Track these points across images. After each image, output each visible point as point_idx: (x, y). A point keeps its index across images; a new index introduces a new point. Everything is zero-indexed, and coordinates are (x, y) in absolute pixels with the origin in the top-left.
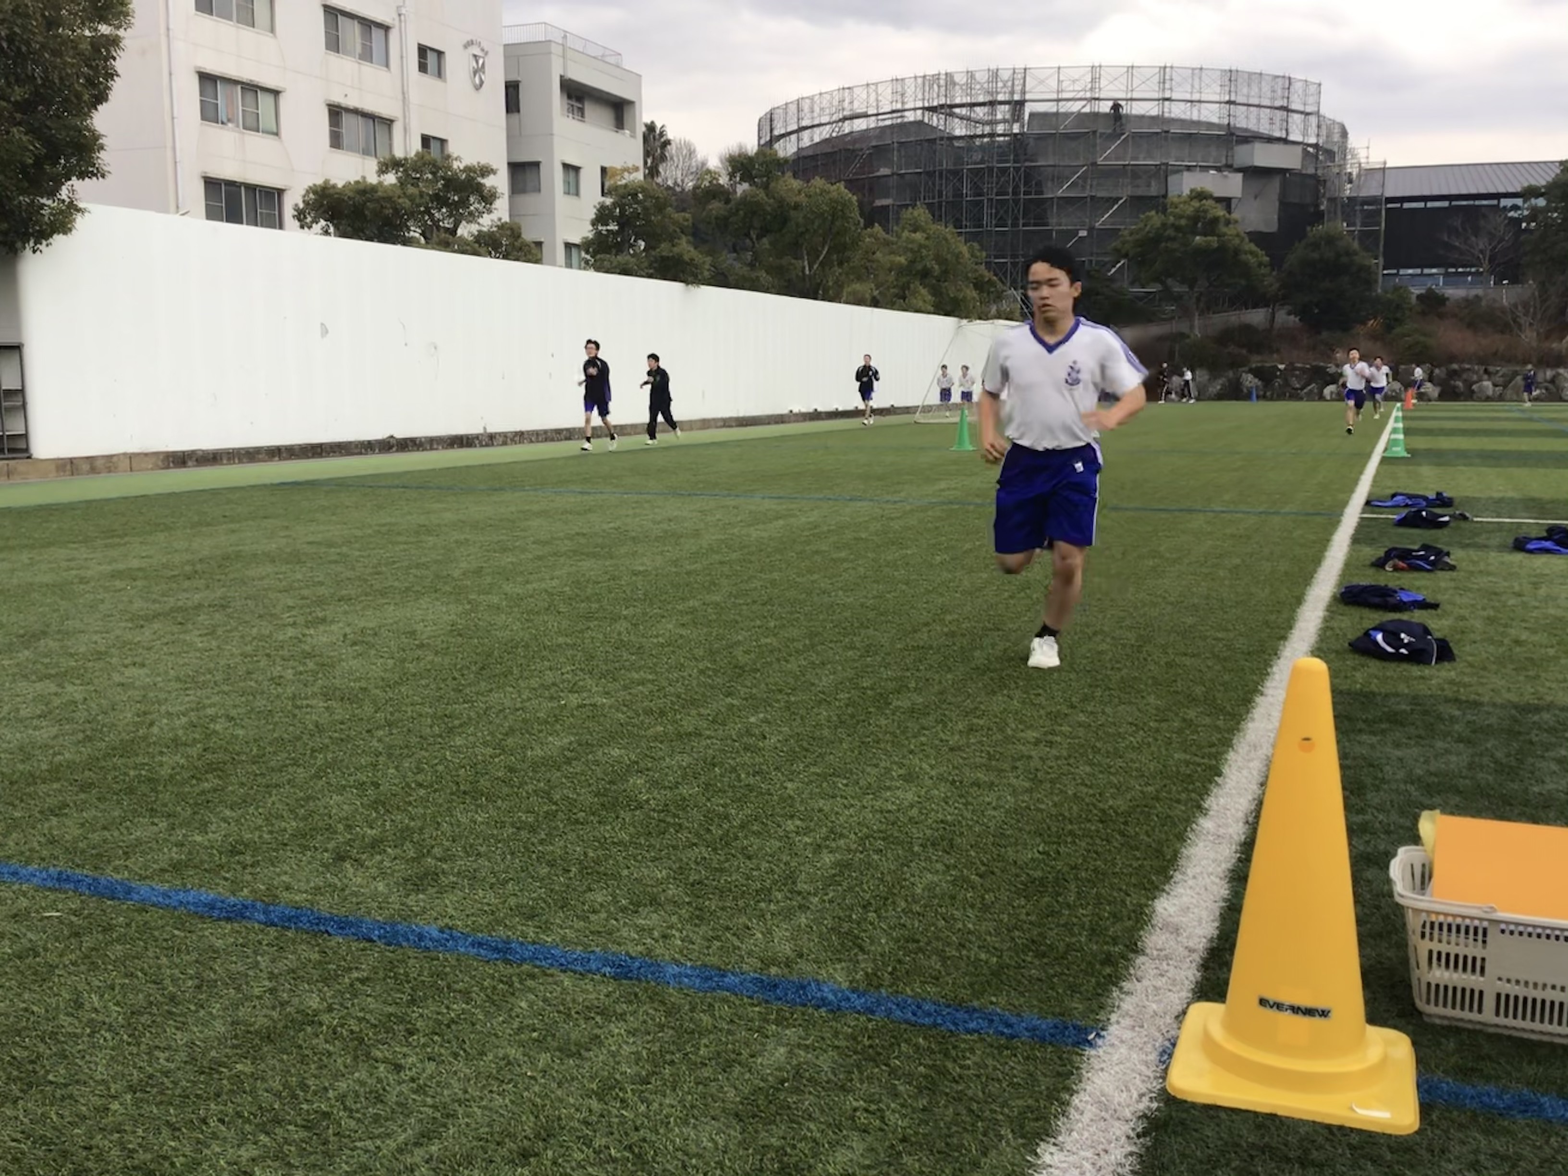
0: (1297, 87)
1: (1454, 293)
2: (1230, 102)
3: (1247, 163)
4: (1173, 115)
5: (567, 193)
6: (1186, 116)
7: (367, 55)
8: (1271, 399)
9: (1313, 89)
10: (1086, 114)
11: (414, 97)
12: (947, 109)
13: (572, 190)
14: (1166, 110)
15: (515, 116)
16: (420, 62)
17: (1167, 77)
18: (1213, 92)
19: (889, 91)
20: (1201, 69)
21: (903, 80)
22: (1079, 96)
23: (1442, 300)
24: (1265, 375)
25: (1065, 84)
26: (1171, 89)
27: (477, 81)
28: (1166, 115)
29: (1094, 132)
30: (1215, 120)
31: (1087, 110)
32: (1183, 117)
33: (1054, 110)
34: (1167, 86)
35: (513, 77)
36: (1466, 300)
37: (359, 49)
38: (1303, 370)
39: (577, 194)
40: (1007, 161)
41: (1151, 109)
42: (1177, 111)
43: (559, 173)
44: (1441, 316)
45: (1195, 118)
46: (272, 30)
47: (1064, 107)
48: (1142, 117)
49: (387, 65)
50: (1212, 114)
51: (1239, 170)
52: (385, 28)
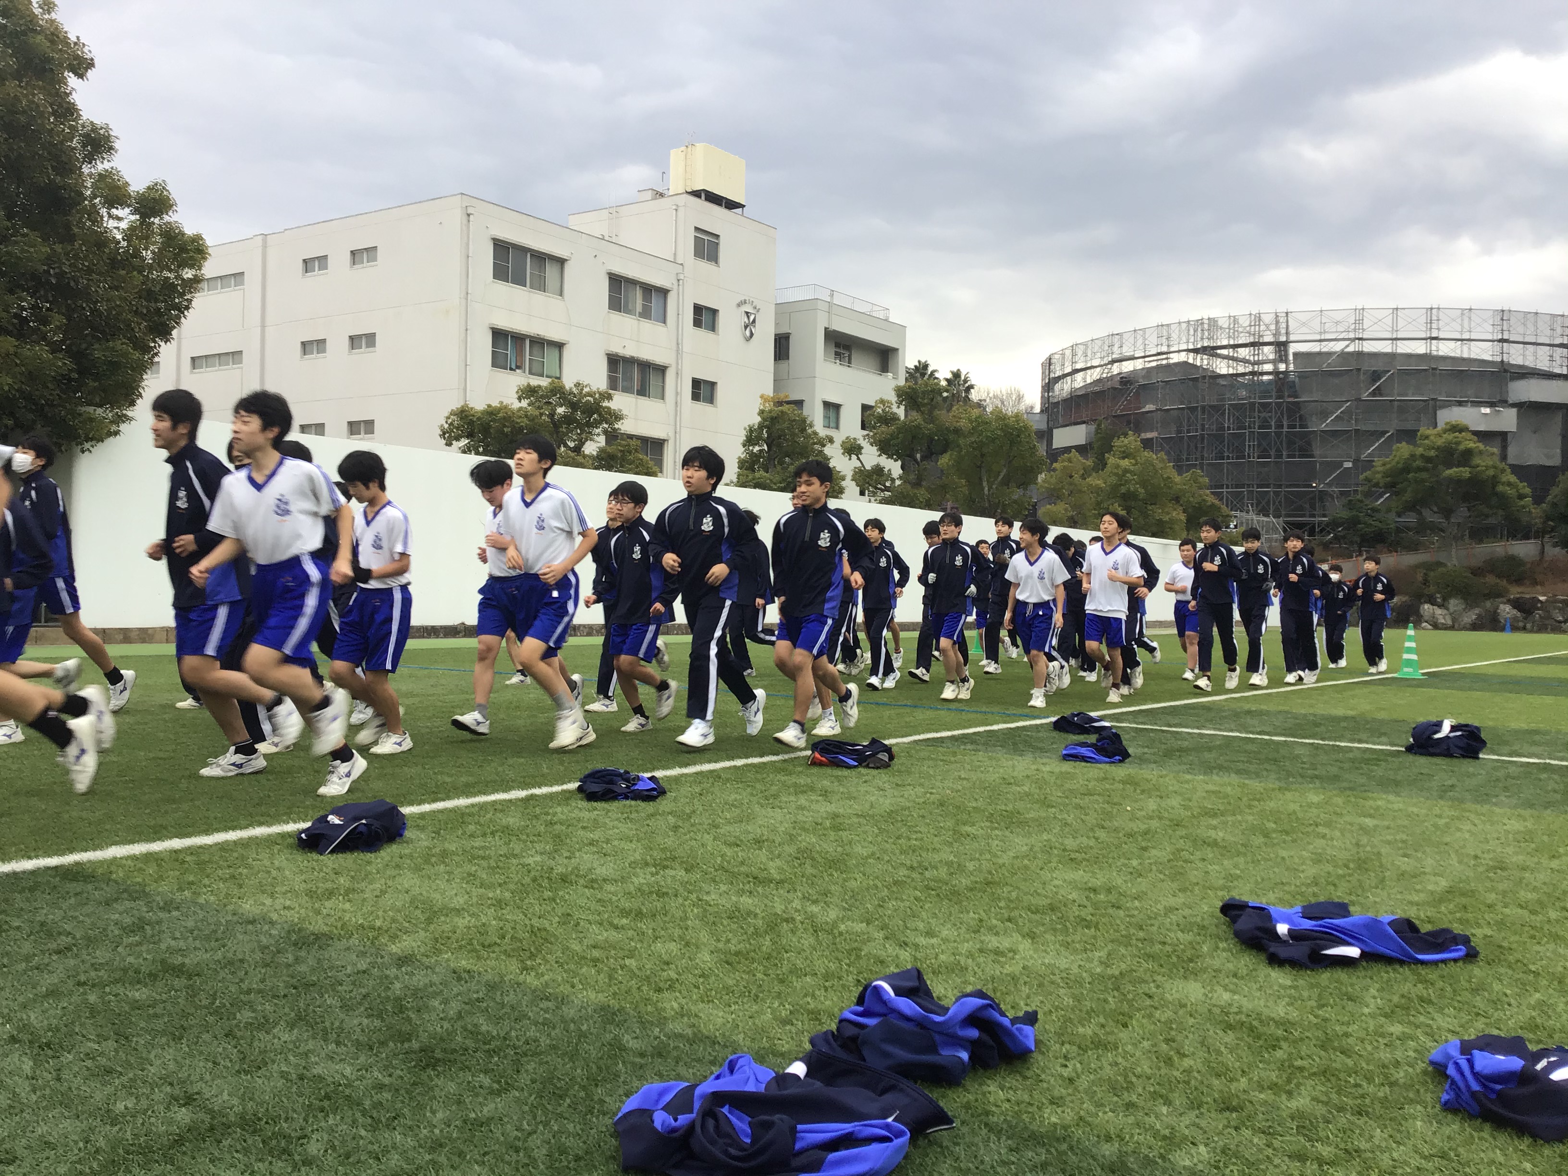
2: (1502, 341)
3: (1524, 398)
4: (1441, 353)
5: (827, 426)
6: (1457, 354)
7: (646, 314)
8: (1529, 631)
10: (1349, 353)
11: (686, 347)
12: (1210, 351)
13: (832, 425)
14: (1434, 348)
15: (783, 364)
16: (695, 319)
17: (1434, 318)
18: (1487, 331)
19: (1155, 335)
20: (1470, 309)
21: (1168, 325)
22: (1341, 337)
24: (1525, 607)
25: (1326, 326)
26: (1438, 329)
27: (748, 333)
28: (1435, 353)
29: (1359, 370)
30: (1487, 357)
31: (1351, 349)
32: (1453, 355)
33: (1317, 349)
34: (1434, 326)
35: (784, 330)
37: (639, 308)
39: (837, 427)
40: (1271, 397)
41: (1420, 348)
42: (1445, 349)
43: (820, 410)
45: (1465, 355)
46: (561, 294)
47: (1326, 347)
48: (1409, 356)
49: (664, 322)
50: (1484, 352)
51: (1513, 405)
52: (664, 292)
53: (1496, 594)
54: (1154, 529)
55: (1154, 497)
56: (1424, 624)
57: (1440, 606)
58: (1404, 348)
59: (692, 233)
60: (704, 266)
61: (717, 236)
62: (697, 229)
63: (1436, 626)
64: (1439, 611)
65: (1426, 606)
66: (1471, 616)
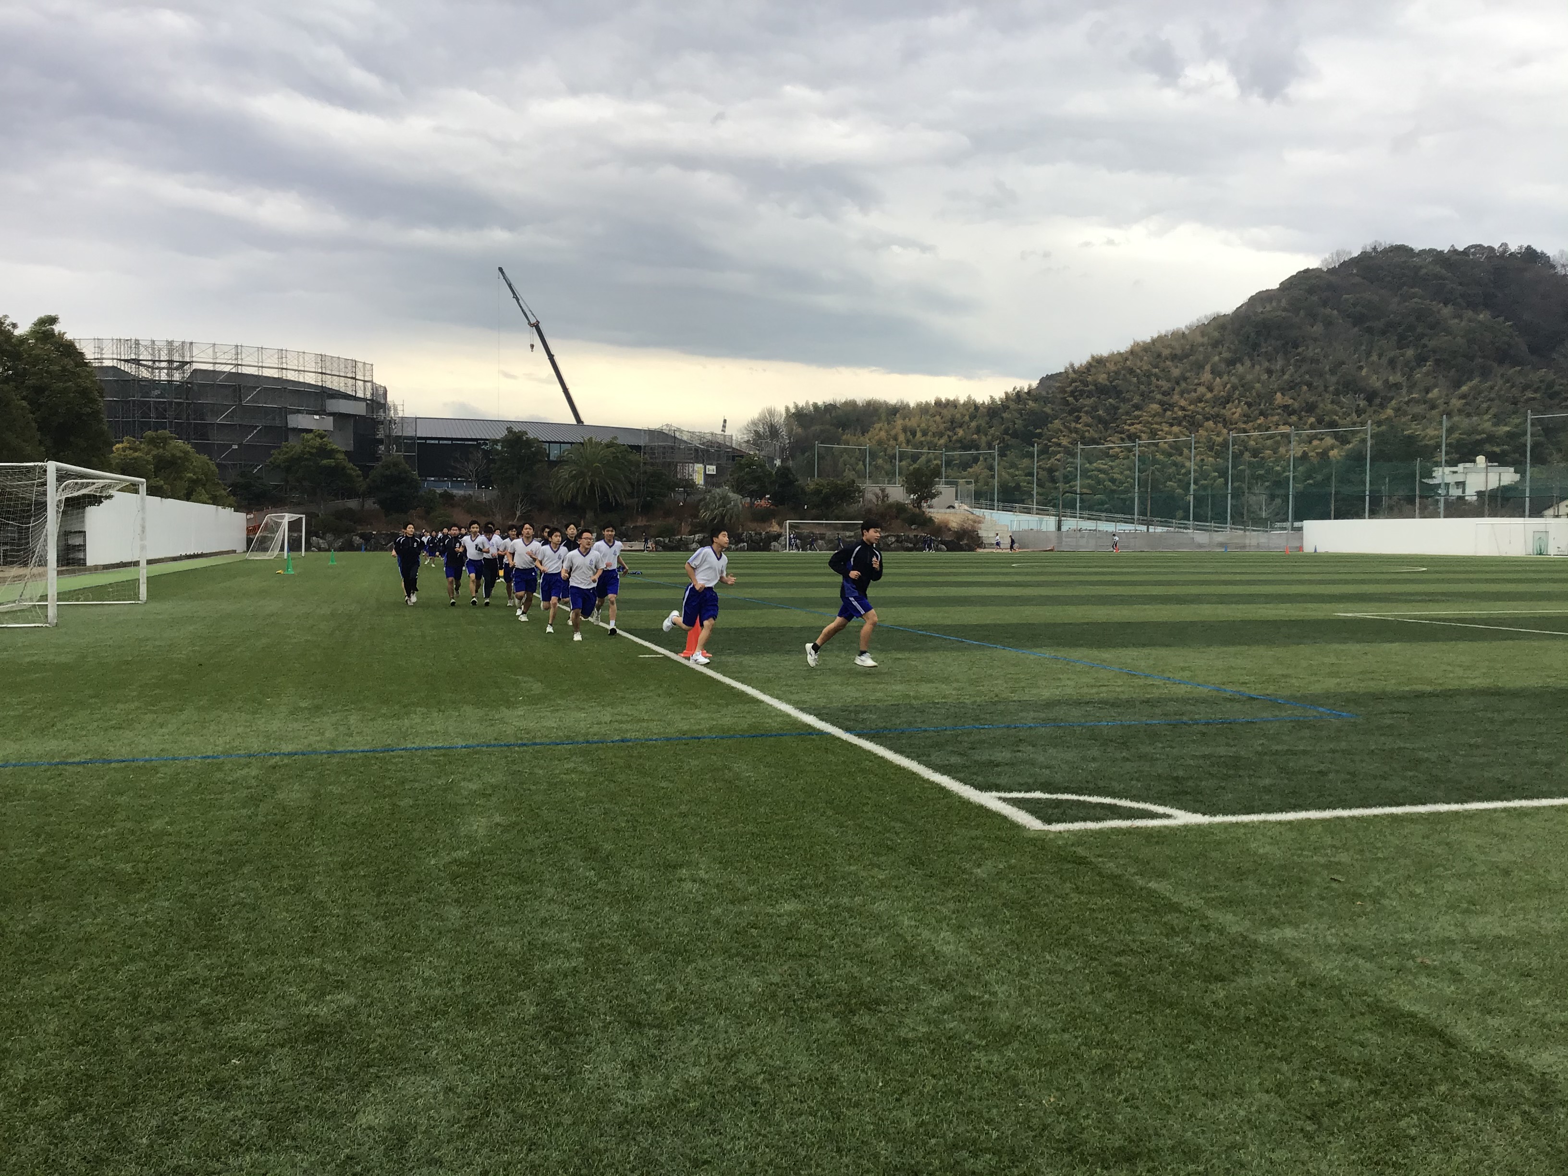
0: (360, 365)
1: (458, 492)
2: (322, 373)
3: (336, 410)
4: (288, 378)
8: (370, 551)
9: (368, 367)
10: (233, 373)
12: (136, 362)
14: (284, 375)
17: (284, 356)
18: (313, 366)
20: (304, 353)
21: (100, 339)
22: (229, 362)
23: (452, 496)
24: (366, 538)
25: (218, 354)
28: (284, 378)
29: (238, 384)
30: (314, 382)
31: (233, 371)
32: (295, 380)
33: (212, 369)
34: (284, 361)
36: (464, 497)
38: (387, 535)
41: (274, 374)
42: (291, 376)
44: (453, 506)
45: (301, 380)
47: (219, 368)
48: (269, 378)
50: (311, 379)
51: (330, 414)
53: (348, 531)
58: (267, 373)
64: (321, 541)
65: (314, 538)
66: (339, 543)
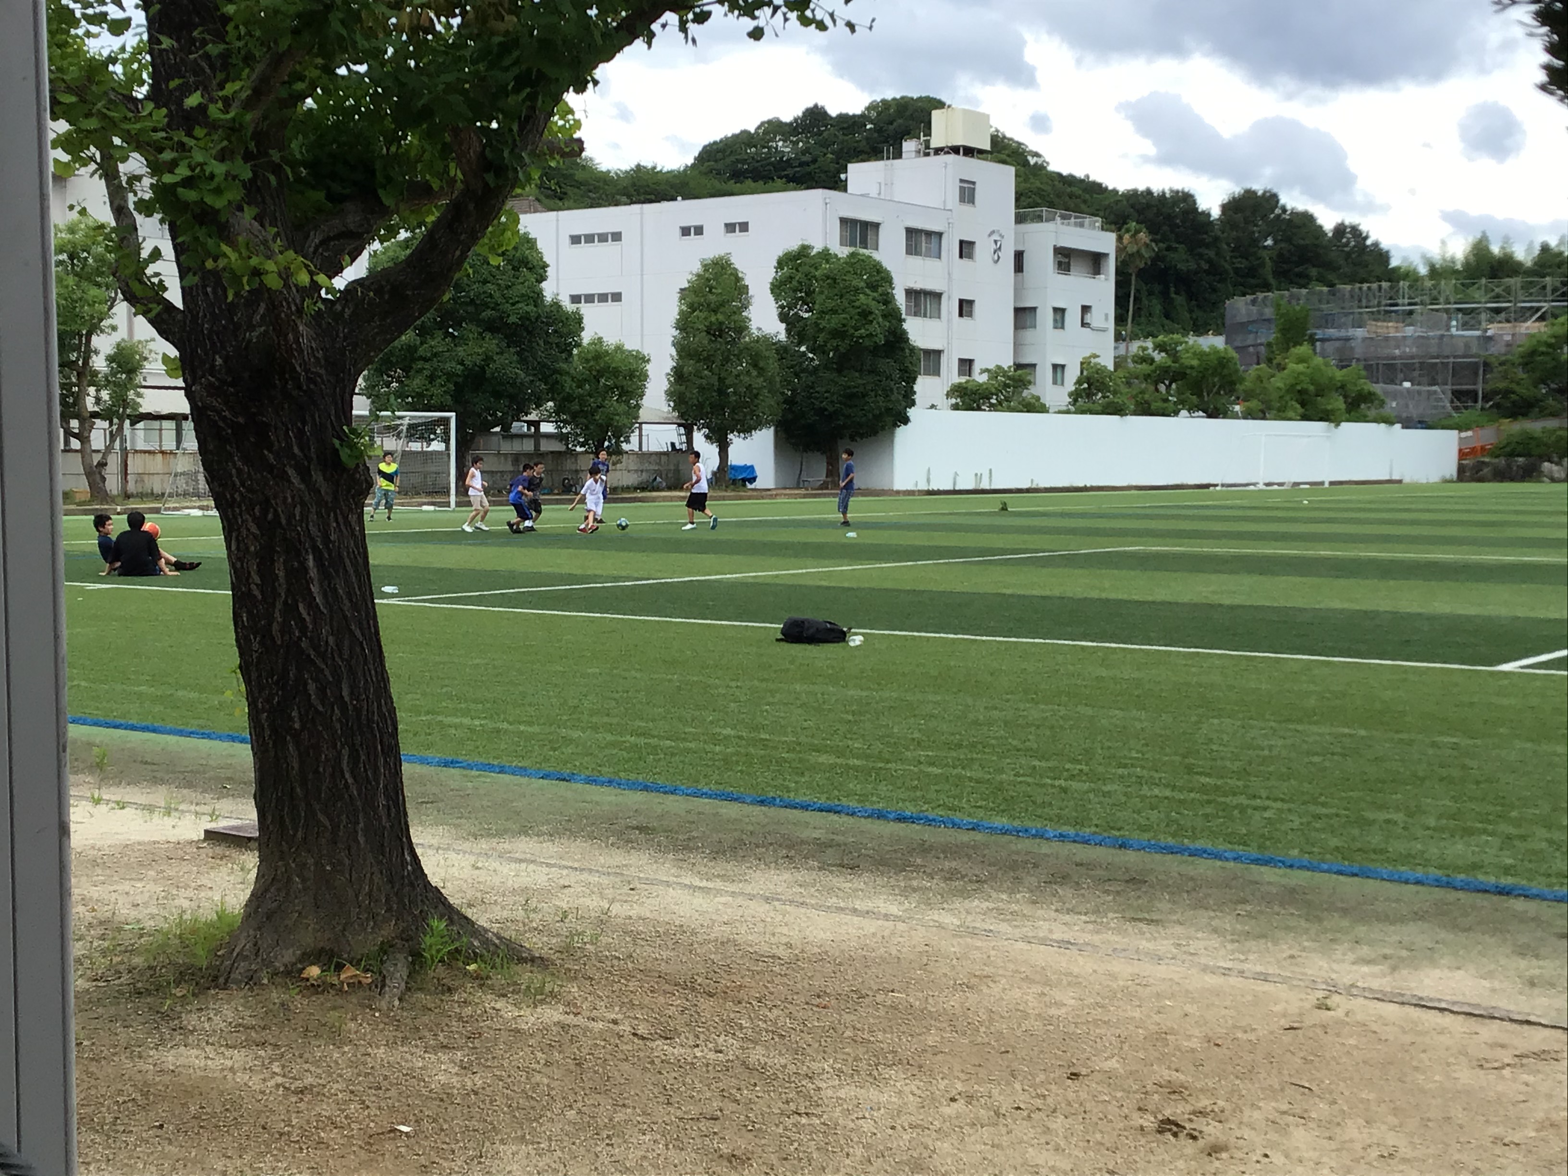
5: (1055, 327)
7: (928, 254)
11: (955, 275)
13: (1060, 325)
15: (1020, 276)
16: (960, 252)
27: (996, 257)
35: (1021, 249)
37: (924, 250)
39: (1063, 327)
43: (1050, 315)
46: (877, 249)
49: (939, 257)
52: (940, 235)
54: (1321, 415)
55: (1320, 392)
56: (1545, 479)
57: (1557, 464)
59: (958, 184)
60: (967, 208)
61: (974, 183)
62: (962, 181)
63: (1553, 480)
64: (1555, 468)
65: (1546, 464)
